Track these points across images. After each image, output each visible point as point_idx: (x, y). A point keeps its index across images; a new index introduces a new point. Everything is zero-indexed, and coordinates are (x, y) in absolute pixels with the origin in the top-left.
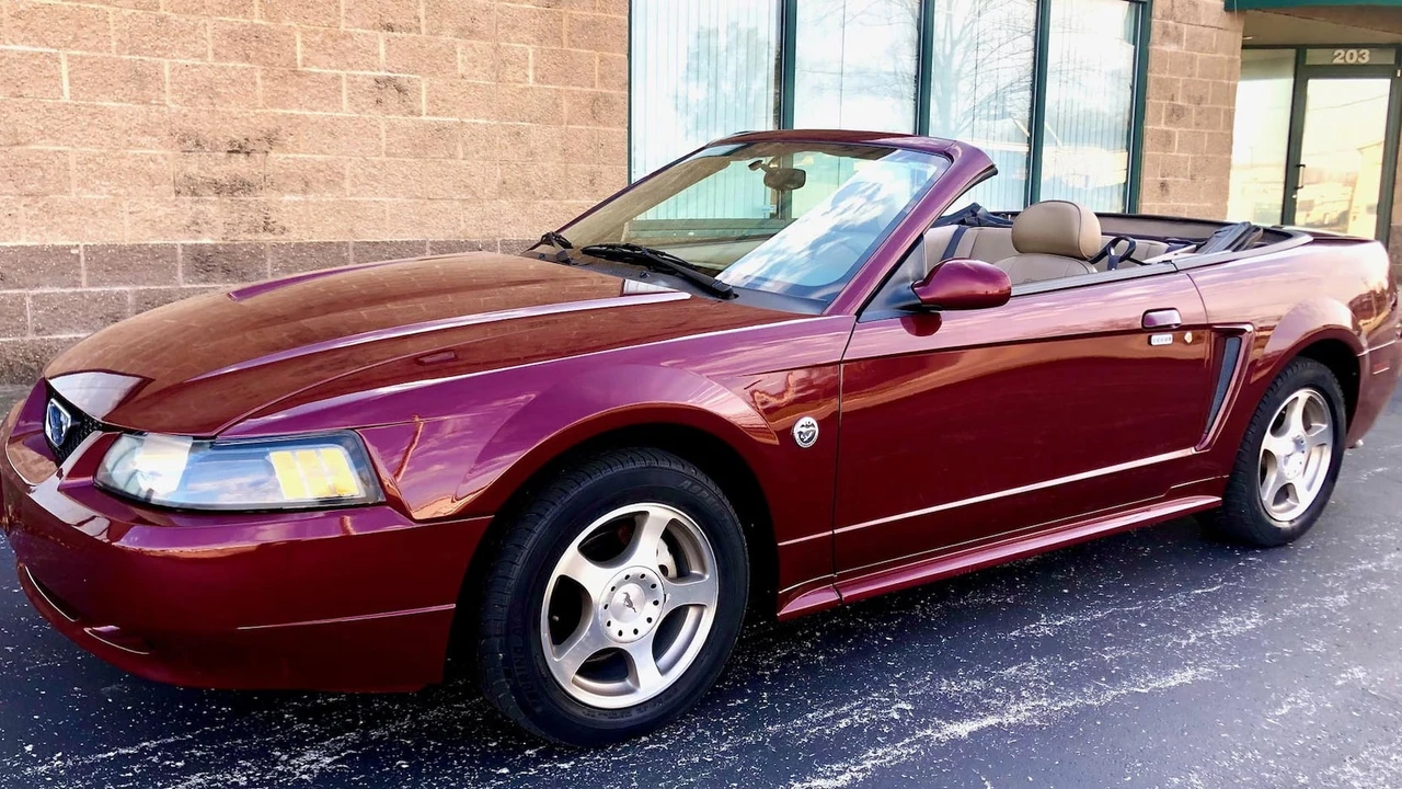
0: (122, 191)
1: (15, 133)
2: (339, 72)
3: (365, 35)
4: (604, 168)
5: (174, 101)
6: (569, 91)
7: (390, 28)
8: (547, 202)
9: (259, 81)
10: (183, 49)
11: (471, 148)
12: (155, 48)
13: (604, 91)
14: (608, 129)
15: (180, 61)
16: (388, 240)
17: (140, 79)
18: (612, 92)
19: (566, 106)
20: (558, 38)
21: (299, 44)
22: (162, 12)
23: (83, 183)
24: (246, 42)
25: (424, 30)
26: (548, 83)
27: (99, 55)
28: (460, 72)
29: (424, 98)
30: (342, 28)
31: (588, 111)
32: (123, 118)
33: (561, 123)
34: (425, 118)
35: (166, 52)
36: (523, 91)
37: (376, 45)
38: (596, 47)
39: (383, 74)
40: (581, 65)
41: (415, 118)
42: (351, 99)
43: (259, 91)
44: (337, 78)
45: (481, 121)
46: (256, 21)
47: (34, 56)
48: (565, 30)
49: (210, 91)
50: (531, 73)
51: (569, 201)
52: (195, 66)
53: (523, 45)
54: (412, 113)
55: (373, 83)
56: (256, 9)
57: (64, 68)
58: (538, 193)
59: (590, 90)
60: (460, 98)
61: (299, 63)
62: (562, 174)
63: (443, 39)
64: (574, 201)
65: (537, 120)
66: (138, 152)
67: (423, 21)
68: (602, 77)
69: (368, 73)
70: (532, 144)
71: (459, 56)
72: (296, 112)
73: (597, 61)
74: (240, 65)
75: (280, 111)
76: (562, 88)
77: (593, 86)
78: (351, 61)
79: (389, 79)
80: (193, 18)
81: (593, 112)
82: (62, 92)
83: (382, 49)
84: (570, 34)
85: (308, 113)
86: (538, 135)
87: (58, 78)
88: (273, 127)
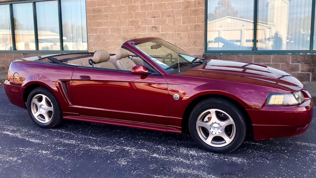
0: (116, 47)
1: (104, 39)
2: (146, 26)
3: (150, 19)
4: (198, 40)
5: (123, 33)
6: (190, 25)
7: (154, 17)
8: (184, 47)
9: (134, 29)
10: (124, 25)
11: (169, 38)
12: (120, 25)
13: (198, 24)
14: (199, 32)
15: (123, 27)
16: (154, 55)
17: (118, 30)
18: (200, 24)
19: (189, 28)
20: (187, 14)
21: (140, 22)
22: (121, 20)
23: (112, 46)
24: (132, 23)
25: (160, 17)
26: (185, 24)
27: (114, 27)
28: (167, 23)
29: (160, 29)
30: (147, 18)
31: (194, 28)
32: (116, 36)
33: (188, 31)
34: (160, 33)
35: (122, 25)
36: (180, 26)
37: (152, 21)
38: (196, 15)
39: (153, 25)
40: (192, 19)
41: (159, 33)
42: (148, 30)
43: (134, 30)
44: (146, 27)
45: (171, 32)
46: (134, 19)
47: (107, 28)
48: (189, 12)
49: (127, 31)
50: (181, 22)
51: (190, 47)
52: (125, 27)
53: (180, 17)
54: (158, 32)
55: (151, 27)
56: (134, 17)
57: (110, 29)
58: (182, 46)
59: (195, 24)
60: (167, 28)
61: (140, 25)
62: (188, 42)
63: (164, 18)
64: (191, 47)
65: (183, 31)
66: (118, 41)
67: (160, 15)
68: (198, 21)
69: (151, 26)
70: (181, 36)
71: (167, 21)
72: (139, 33)
73: (197, 18)
74: (131, 26)
75: (137, 33)
76: (188, 24)
77: (195, 23)
78: (148, 24)
79: (154, 26)
80: (125, 20)
81: (195, 29)
82: (109, 33)
83: (153, 21)
84: (190, 13)
85: (141, 33)
86: (182, 34)
87: (109, 31)
88: (136, 36)
